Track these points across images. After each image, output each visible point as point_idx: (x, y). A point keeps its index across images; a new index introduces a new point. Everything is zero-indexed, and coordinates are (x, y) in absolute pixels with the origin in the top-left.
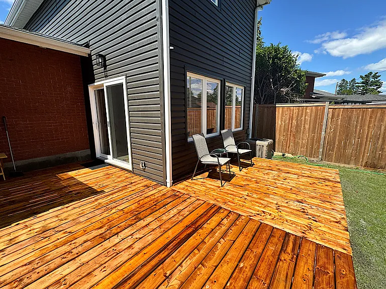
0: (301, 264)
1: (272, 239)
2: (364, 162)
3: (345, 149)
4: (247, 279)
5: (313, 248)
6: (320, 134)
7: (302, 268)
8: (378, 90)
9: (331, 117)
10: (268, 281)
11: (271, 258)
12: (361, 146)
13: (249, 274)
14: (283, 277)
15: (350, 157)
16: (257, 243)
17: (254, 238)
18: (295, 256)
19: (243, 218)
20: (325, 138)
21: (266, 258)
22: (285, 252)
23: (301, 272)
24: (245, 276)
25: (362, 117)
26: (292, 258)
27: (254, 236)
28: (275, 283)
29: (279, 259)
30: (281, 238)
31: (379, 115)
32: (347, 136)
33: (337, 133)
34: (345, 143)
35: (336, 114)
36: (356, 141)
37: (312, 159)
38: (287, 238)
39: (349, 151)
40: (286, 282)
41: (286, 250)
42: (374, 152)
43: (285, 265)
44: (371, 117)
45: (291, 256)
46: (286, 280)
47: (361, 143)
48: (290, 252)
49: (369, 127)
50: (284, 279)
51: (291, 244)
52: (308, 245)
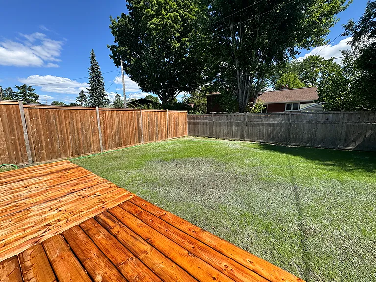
0: (128, 222)
1: (90, 232)
2: (71, 152)
3: (52, 145)
4: (119, 276)
5: (120, 209)
6: (22, 135)
7: (131, 223)
8: (37, 101)
9: (28, 116)
10: (131, 255)
11: (111, 242)
12: (65, 140)
13: (115, 272)
14: (132, 240)
15: (59, 151)
16: (83, 249)
17: (75, 249)
18: (120, 223)
19: (29, 252)
20: (30, 139)
21: (107, 247)
22: (112, 228)
23: (134, 226)
24: (115, 277)
25: (59, 116)
26: (120, 225)
27: (71, 249)
28: (135, 249)
29: (115, 237)
30: (96, 225)
31: (69, 114)
32: (51, 133)
33: (40, 132)
34: (51, 140)
35: (34, 113)
36: (60, 136)
37: (21, 164)
38: (100, 220)
39: (57, 146)
40: (138, 240)
41: (110, 226)
42: (75, 142)
43: (124, 233)
44: (65, 116)
45: (118, 226)
46: (136, 239)
47: (64, 138)
48: (114, 225)
49: (66, 124)
50: (134, 240)
51: (108, 221)
52: (115, 210)
